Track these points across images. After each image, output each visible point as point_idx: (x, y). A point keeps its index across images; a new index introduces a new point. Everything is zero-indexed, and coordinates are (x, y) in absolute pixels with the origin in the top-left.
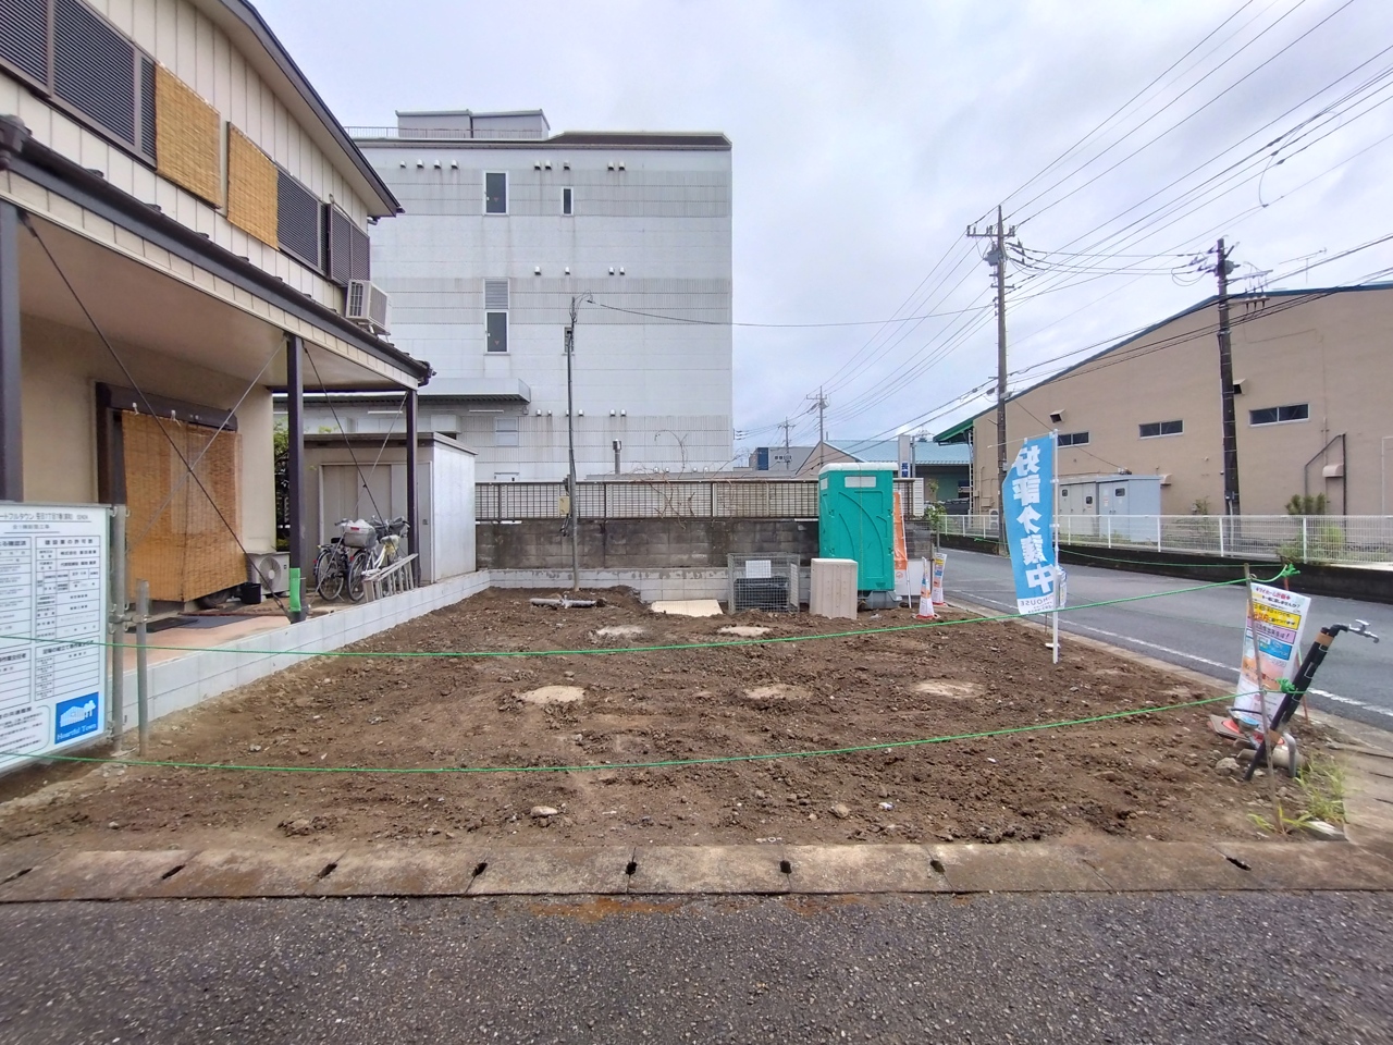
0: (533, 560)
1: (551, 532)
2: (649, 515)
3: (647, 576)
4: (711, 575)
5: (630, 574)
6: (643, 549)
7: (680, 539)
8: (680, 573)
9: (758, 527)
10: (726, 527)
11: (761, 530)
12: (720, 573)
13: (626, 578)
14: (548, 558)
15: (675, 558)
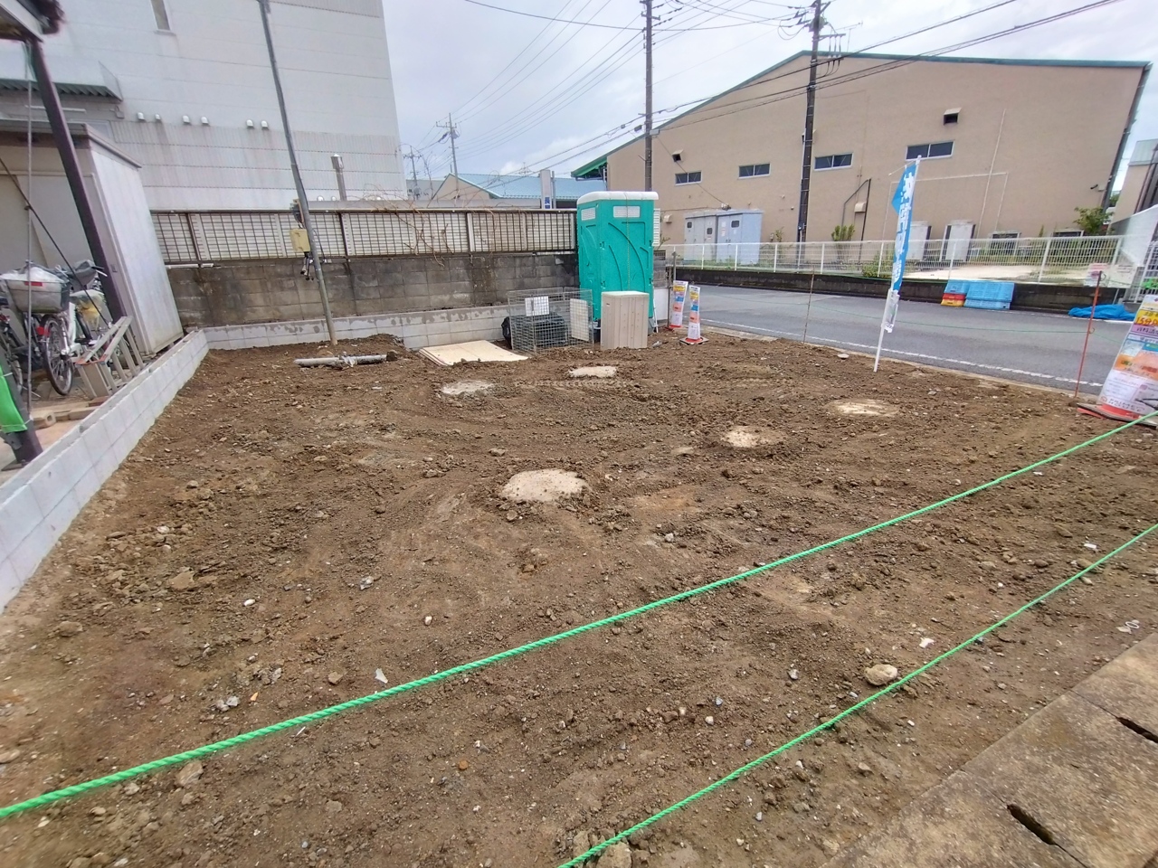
0: (261, 313)
1: (280, 275)
2: (399, 251)
3: (409, 321)
4: (476, 316)
5: (388, 321)
6: (399, 291)
7: (439, 278)
8: (445, 315)
9: (518, 261)
10: (486, 263)
11: (520, 266)
12: (486, 312)
13: (385, 325)
14: (282, 308)
15: (435, 299)
